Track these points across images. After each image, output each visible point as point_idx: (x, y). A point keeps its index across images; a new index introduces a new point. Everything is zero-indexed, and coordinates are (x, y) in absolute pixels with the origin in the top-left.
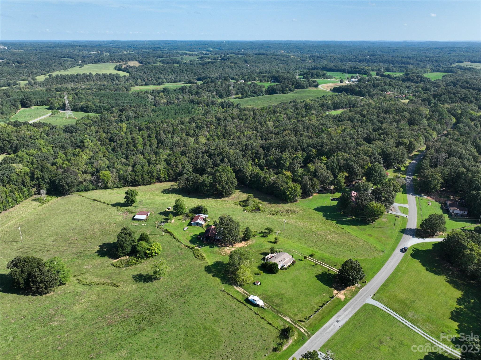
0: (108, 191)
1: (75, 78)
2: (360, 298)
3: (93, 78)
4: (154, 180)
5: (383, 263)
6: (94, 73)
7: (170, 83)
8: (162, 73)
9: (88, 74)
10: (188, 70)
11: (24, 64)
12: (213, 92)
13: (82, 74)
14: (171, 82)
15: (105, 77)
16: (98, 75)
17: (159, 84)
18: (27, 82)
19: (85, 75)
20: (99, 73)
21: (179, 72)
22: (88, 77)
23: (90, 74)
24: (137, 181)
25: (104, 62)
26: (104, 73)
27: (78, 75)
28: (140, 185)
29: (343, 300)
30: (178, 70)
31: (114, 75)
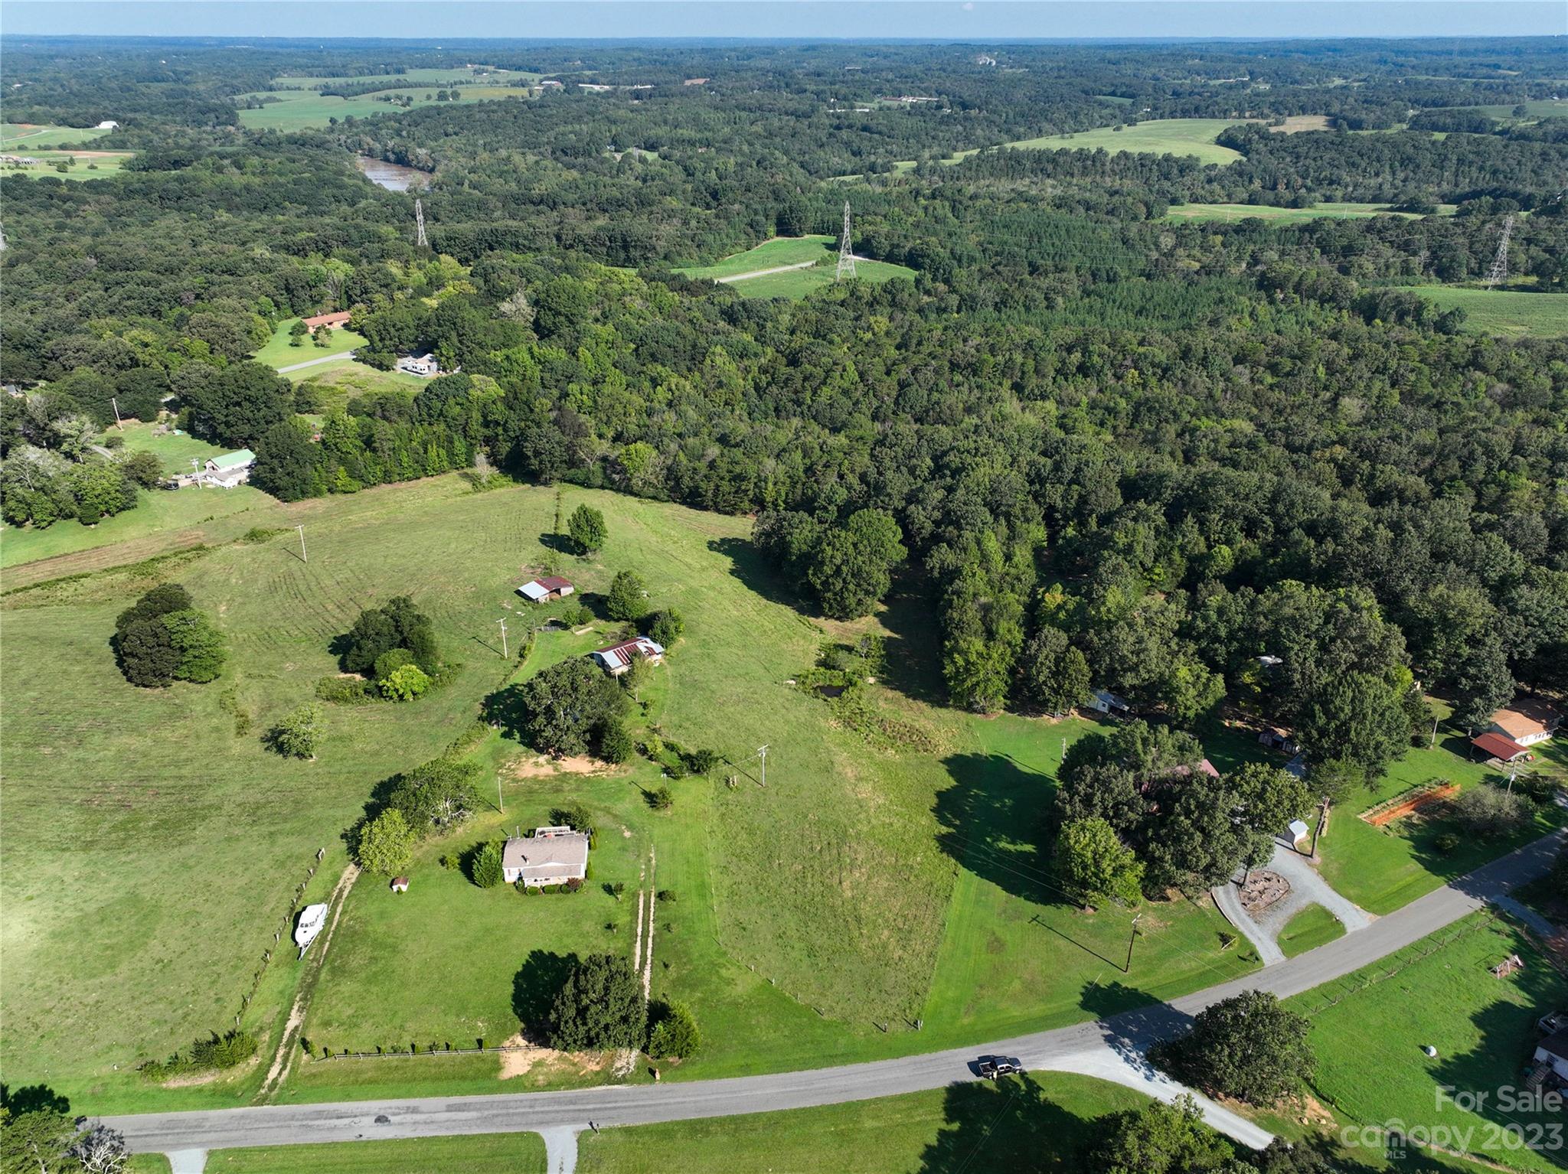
0: (631, 501)
1: (1046, 164)
2: (556, 1108)
3: (1103, 165)
4: (746, 505)
5: (831, 1059)
6: (1113, 151)
7: (1354, 205)
8: (1353, 164)
9: (1094, 151)
10: (1471, 156)
11: (974, 112)
12: (1415, 254)
13: (1074, 150)
14: (1361, 201)
15: (1142, 165)
16: (1124, 155)
17: (1295, 204)
18: (914, 164)
19: (1082, 155)
20: (1129, 150)
21: (1426, 164)
22: (1090, 162)
23: (1100, 151)
24: (700, 495)
25: (1213, 116)
26: (1147, 150)
27: (1063, 152)
28: (706, 508)
29: (505, 1074)
30: (1426, 160)
31: (1177, 161)
